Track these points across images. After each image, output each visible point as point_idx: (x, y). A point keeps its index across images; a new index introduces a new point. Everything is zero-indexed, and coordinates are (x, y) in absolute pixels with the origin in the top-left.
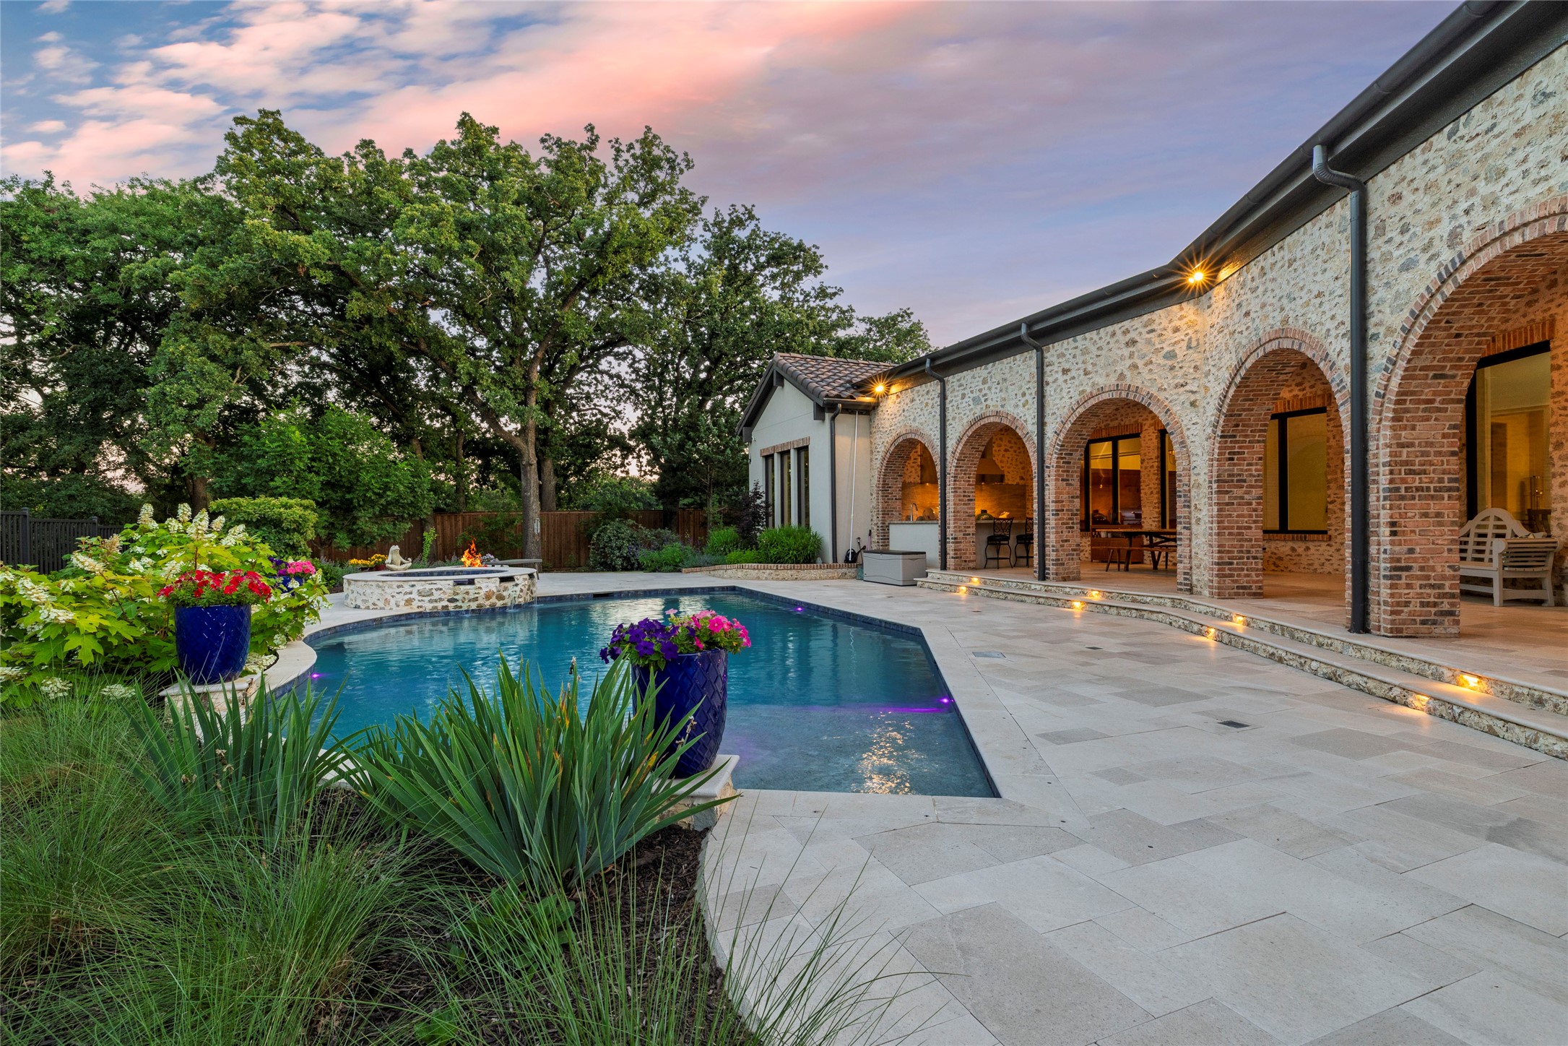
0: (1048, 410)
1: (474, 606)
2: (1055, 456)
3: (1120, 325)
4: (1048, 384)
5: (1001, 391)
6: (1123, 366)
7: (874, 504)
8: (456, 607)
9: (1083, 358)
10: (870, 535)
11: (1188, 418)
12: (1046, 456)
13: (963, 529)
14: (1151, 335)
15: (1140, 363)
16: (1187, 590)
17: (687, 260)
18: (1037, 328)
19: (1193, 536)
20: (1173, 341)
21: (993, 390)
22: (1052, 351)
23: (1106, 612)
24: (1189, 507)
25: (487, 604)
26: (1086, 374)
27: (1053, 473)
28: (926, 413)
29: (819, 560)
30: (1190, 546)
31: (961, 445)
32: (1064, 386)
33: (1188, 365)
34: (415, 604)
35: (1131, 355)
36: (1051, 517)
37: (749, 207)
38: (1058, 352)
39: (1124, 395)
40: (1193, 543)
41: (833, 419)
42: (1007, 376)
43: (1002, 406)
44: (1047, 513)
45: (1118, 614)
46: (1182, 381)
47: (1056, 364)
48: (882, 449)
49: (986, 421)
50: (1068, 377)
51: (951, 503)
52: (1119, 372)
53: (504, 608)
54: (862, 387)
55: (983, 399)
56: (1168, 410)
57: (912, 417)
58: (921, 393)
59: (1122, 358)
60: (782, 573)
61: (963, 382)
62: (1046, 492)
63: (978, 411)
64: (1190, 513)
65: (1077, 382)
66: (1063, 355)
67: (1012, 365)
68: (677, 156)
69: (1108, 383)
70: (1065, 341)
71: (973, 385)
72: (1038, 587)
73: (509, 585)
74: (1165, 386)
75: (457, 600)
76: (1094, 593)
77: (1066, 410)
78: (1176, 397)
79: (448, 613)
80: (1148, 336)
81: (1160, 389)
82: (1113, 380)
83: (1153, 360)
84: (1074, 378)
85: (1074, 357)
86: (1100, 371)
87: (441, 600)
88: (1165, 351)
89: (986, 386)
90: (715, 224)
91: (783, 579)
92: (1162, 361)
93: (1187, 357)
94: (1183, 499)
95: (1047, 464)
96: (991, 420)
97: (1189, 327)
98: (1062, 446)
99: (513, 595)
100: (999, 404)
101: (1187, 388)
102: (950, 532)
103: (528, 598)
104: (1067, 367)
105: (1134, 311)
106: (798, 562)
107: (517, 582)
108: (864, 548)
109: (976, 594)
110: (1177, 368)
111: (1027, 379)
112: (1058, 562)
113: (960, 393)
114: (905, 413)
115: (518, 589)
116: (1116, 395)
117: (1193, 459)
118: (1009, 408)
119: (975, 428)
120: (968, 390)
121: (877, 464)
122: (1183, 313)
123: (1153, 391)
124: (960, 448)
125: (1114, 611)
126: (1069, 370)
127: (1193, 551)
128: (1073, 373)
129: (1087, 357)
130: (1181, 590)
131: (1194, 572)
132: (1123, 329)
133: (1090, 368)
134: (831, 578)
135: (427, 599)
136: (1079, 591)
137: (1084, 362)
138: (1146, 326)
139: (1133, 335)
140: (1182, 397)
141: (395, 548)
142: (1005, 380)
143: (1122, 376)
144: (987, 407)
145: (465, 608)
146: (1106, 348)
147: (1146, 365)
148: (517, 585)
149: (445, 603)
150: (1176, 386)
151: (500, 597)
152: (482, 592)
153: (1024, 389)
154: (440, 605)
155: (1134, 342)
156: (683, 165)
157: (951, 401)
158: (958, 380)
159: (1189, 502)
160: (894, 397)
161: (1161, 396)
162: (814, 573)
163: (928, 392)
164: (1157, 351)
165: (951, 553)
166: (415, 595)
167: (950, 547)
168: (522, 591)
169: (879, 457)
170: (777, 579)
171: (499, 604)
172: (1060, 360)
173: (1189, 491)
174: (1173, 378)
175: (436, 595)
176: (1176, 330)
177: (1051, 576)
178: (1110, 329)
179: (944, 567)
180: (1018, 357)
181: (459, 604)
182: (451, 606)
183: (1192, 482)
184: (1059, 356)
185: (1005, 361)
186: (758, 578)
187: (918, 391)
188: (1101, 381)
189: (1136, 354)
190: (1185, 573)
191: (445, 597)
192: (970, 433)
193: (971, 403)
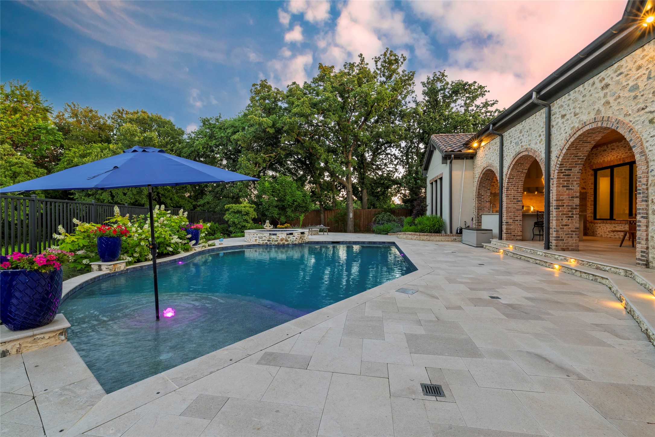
0: (553, 143)
1: (276, 243)
2: (557, 171)
3: (598, 76)
4: (553, 127)
5: (529, 136)
6: (599, 105)
7: (474, 205)
8: (270, 243)
9: (573, 105)
10: (472, 220)
11: (648, 133)
12: (552, 172)
13: (512, 217)
14: (620, 77)
15: (611, 99)
16: (643, 264)
17: (416, 101)
18: (543, 93)
19: (650, 224)
20: (636, 77)
21: (525, 136)
22: (556, 106)
23: (573, 274)
24: (647, 201)
25: (281, 243)
26: (575, 116)
27: (555, 182)
28: (495, 154)
29: (443, 232)
30: (647, 231)
31: (510, 170)
32: (562, 126)
33: (648, 92)
34: (258, 241)
35: (605, 95)
36: (554, 210)
37: (442, 71)
38: (559, 105)
39: (599, 124)
40: (650, 229)
41: (451, 162)
42: (532, 126)
43: (529, 145)
44: (551, 208)
45: (581, 276)
46: (642, 106)
47: (558, 113)
48: (477, 176)
49: (521, 155)
50: (564, 120)
51: (505, 203)
52: (597, 109)
53: (288, 245)
54: (467, 145)
55: (520, 142)
56: (631, 129)
57: (489, 158)
58: (493, 144)
59: (599, 99)
60: (422, 237)
61: (511, 134)
62: (551, 195)
63: (518, 149)
64: (647, 206)
65: (569, 122)
66: (562, 106)
67: (534, 119)
68: (398, 57)
69: (590, 118)
70: (563, 97)
71: (515, 135)
72: (541, 253)
73: (291, 236)
74: (630, 112)
75: (270, 241)
76: (572, 260)
77: (563, 141)
78: (638, 119)
79: (267, 245)
80: (618, 78)
81: (626, 115)
82: (592, 116)
83: (621, 95)
84: (568, 119)
85: (568, 106)
86: (584, 111)
87: (265, 240)
88: (630, 86)
89: (521, 134)
90: (428, 83)
91: (423, 240)
92: (627, 94)
93: (647, 87)
94: (641, 195)
95: (552, 177)
96: (524, 154)
97: (650, 62)
98: (560, 165)
99: (292, 240)
100: (528, 144)
101: (647, 110)
102: (504, 219)
103: (300, 242)
104: (563, 113)
105: (607, 64)
106: (431, 232)
107: (294, 235)
108: (468, 227)
109: (507, 255)
110: (639, 97)
111: (542, 126)
112: (557, 238)
113: (510, 141)
114: (487, 156)
115: (295, 238)
116: (594, 126)
117: (651, 164)
118: (533, 146)
119: (516, 159)
120: (513, 139)
121: (476, 184)
122: (645, 53)
123: (621, 117)
124: (509, 172)
125: (578, 274)
126: (565, 115)
127: (650, 235)
128: (568, 117)
129: (576, 104)
130: (639, 264)
131: (650, 251)
132: (600, 78)
133: (577, 110)
134: (448, 241)
135: (261, 240)
136: (563, 258)
137: (574, 108)
138: (616, 71)
139: (607, 81)
140: (643, 118)
141: (268, 221)
142: (531, 129)
143: (599, 111)
144: (522, 146)
145: (273, 244)
146: (588, 95)
147: (615, 100)
148: (294, 236)
149: (266, 241)
150: (638, 111)
151: (287, 241)
152: (280, 238)
153: (540, 132)
154: (265, 242)
155: (607, 85)
156: (402, 60)
157: (506, 146)
158: (509, 134)
159: (647, 197)
160: (482, 148)
161: (627, 120)
162: (438, 238)
163: (496, 143)
164: (624, 87)
165: (504, 231)
166: (257, 238)
167: (504, 227)
168: (296, 239)
169: (476, 180)
170: (420, 240)
171: (286, 243)
172: (560, 110)
173: (647, 189)
174: (636, 105)
175: (264, 238)
176: (639, 68)
177: (553, 247)
178: (591, 81)
179: (501, 238)
180: (537, 113)
181: (271, 242)
182: (268, 243)
183: (650, 182)
184: (559, 108)
185: (531, 118)
186: (412, 239)
187: (492, 143)
188: (585, 118)
189: (609, 93)
190: (642, 252)
191: (267, 239)
192: (514, 163)
193: (514, 146)
